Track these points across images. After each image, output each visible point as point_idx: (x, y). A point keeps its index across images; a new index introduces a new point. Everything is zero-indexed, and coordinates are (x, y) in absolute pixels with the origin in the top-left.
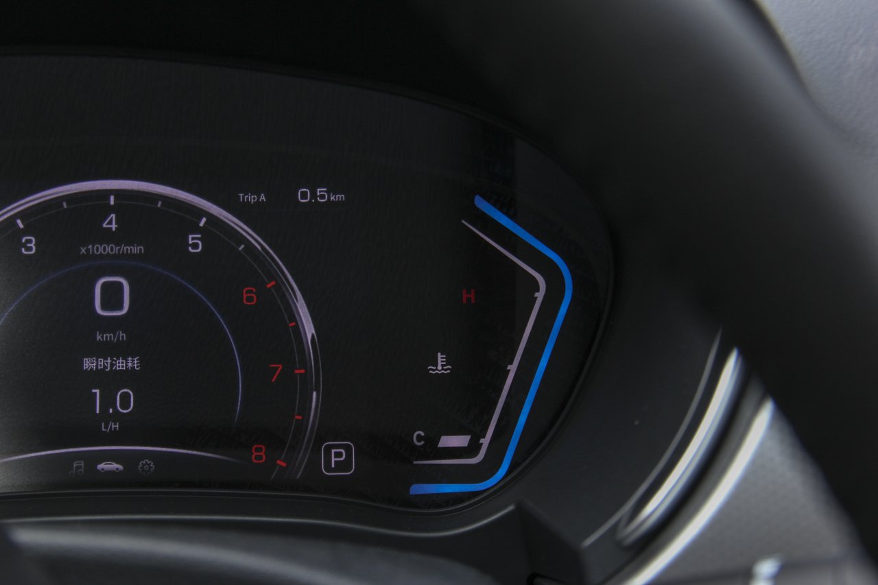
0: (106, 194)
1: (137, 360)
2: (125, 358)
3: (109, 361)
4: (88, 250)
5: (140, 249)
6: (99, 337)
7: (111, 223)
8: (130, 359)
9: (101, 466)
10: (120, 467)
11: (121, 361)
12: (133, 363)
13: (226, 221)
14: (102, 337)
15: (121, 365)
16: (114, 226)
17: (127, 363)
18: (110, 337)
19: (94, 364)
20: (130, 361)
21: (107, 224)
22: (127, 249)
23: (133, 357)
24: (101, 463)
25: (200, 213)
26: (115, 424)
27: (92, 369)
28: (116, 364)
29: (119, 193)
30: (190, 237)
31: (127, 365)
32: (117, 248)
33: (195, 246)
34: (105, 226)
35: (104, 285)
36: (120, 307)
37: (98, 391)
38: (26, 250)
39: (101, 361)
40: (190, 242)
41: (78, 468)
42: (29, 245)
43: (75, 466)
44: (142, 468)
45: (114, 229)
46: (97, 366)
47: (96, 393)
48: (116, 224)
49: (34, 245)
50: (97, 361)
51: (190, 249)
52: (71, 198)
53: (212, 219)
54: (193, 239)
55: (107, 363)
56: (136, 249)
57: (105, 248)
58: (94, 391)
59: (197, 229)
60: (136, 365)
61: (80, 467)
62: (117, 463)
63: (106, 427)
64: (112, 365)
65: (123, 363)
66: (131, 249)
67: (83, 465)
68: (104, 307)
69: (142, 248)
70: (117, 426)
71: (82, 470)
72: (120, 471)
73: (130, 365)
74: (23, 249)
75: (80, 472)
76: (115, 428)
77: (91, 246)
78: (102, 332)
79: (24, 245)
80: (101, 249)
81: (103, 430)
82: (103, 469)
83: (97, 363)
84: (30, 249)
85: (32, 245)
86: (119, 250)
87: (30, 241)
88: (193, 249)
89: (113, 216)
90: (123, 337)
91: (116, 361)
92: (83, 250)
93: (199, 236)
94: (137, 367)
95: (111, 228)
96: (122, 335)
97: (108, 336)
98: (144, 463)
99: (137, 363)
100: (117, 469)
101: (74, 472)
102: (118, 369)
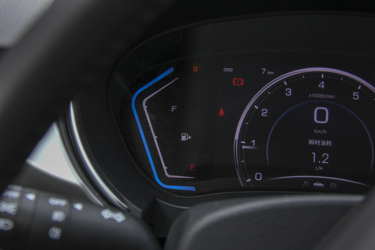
0: (320, 73)
1: (331, 142)
2: (326, 141)
3: (319, 142)
4: (312, 96)
5: (333, 97)
6: (315, 132)
7: (322, 85)
8: (328, 141)
9: (315, 184)
10: (323, 185)
11: (324, 142)
12: (329, 143)
13: (369, 88)
14: (317, 132)
15: (324, 143)
16: (323, 87)
17: (326, 143)
18: (320, 132)
19: (313, 142)
20: (328, 142)
21: (320, 86)
22: (328, 96)
23: (329, 141)
24: (315, 183)
25: (359, 84)
26: (321, 168)
27: (312, 144)
28: (322, 143)
29: (326, 74)
30: (354, 93)
31: (326, 144)
32: (324, 96)
33: (356, 97)
34: (319, 86)
35: (318, 111)
36: (324, 120)
37: (314, 153)
38: (287, 94)
39: (316, 142)
40: (354, 95)
41: (306, 184)
42: (288, 92)
43: (304, 183)
44: (332, 186)
45: (323, 88)
46: (314, 143)
47: (313, 154)
48: (324, 86)
49: (291, 92)
50: (314, 141)
51: (354, 98)
52: (306, 74)
53: (363, 86)
54: (355, 94)
55: (318, 142)
56: (332, 97)
57: (319, 95)
58: (313, 153)
59: (357, 90)
60: (330, 144)
61: (307, 184)
62: (322, 183)
63: (317, 168)
64: (320, 143)
65: (325, 143)
66: (330, 97)
67: (308, 183)
68: (318, 119)
69: (334, 96)
70: (322, 168)
71: (307, 185)
72: (323, 187)
73: (328, 144)
74: (286, 94)
75: (307, 186)
76: (321, 169)
77: (313, 94)
78: (317, 130)
79: (287, 92)
80: (317, 96)
81: (316, 169)
82: (316, 185)
83: (314, 142)
84: (289, 94)
85: (290, 92)
86: (325, 96)
87: (289, 90)
88: (355, 98)
89: (323, 82)
90: (325, 132)
91: (322, 142)
92: (310, 96)
93: (358, 93)
94: (331, 145)
95: (322, 87)
96: (325, 131)
97: (319, 131)
98: (332, 184)
99: (331, 143)
100: (322, 186)
101: (304, 186)
102: (323, 145)
